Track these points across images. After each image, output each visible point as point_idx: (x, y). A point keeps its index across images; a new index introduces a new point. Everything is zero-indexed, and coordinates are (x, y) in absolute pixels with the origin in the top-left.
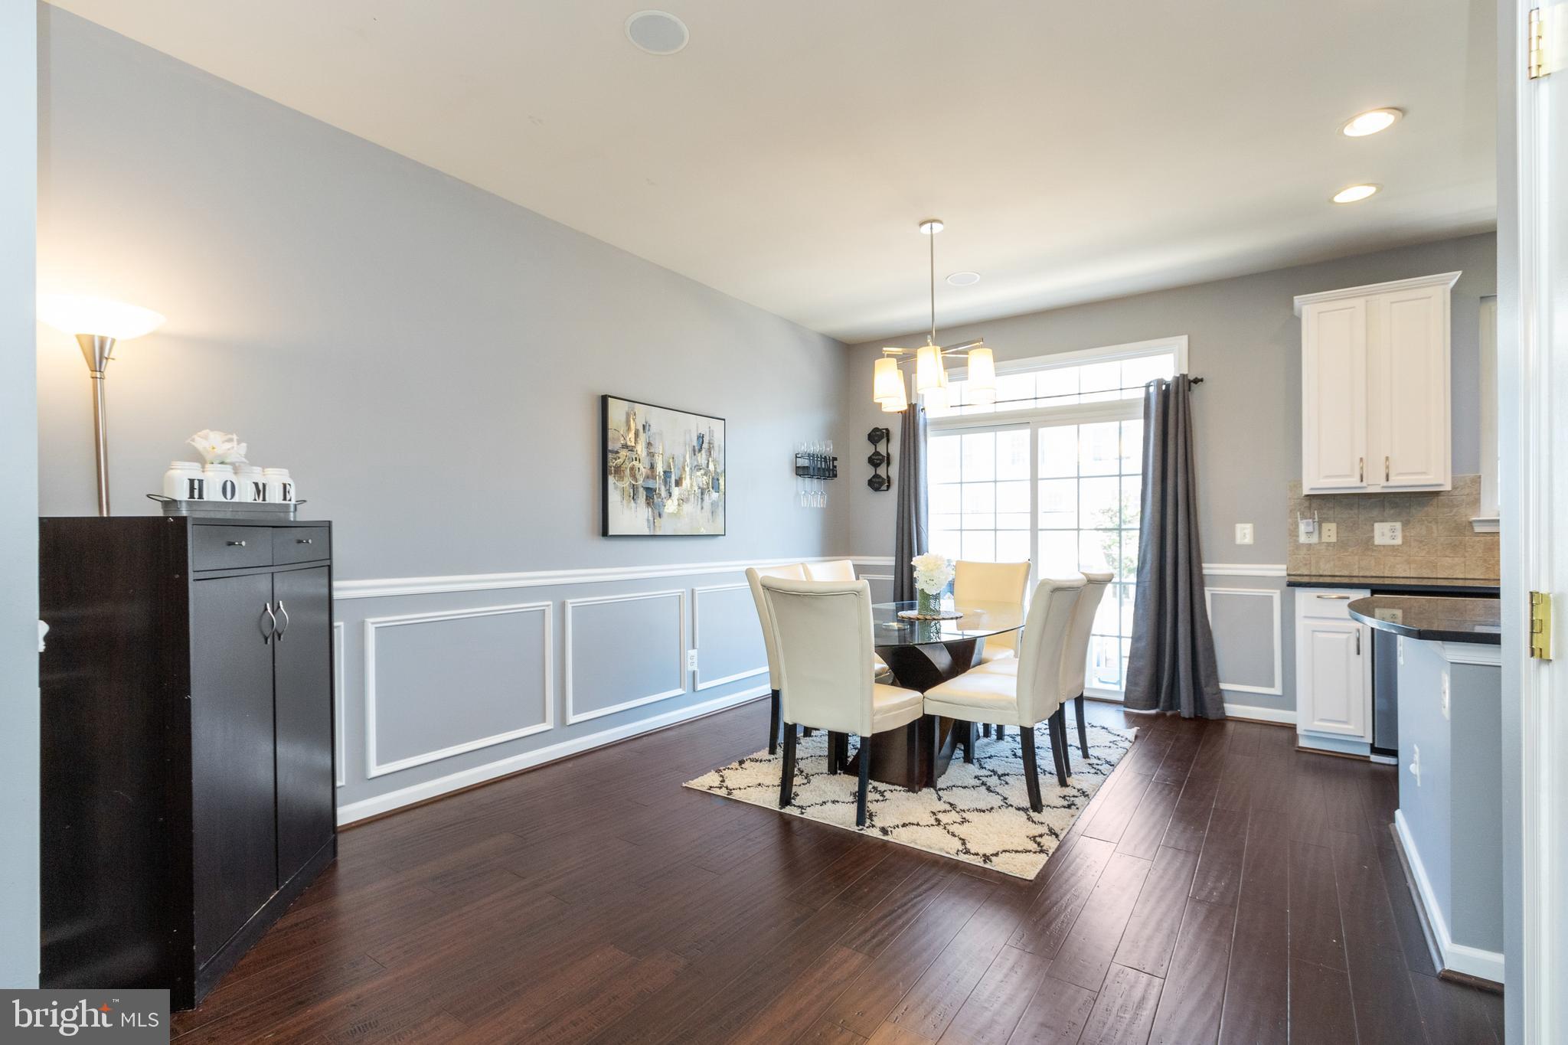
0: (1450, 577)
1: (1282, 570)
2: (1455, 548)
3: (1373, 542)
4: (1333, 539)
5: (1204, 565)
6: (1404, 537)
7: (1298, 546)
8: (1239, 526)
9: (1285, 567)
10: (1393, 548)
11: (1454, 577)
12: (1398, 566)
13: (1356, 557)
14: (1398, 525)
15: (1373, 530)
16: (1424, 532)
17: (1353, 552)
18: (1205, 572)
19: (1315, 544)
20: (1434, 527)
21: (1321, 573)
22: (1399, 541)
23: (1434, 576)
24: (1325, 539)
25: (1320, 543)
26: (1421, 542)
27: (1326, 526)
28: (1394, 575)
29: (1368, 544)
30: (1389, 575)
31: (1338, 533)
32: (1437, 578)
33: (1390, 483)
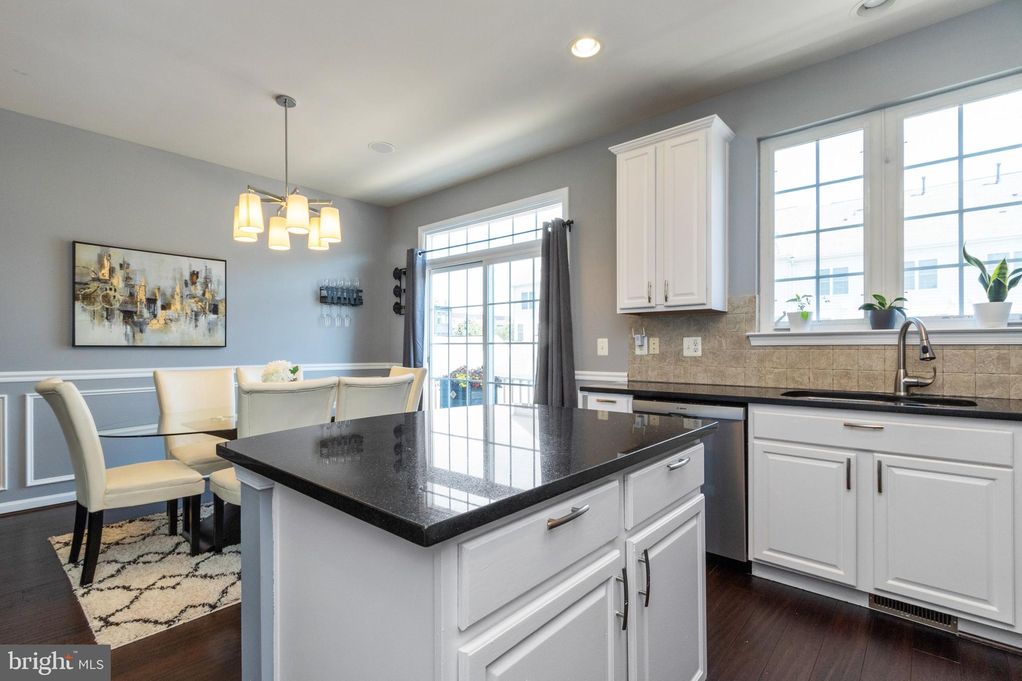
0: (734, 384)
1: (623, 377)
2: (737, 359)
3: (683, 353)
4: (657, 352)
5: (576, 372)
6: (703, 350)
7: (635, 357)
8: (600, 341)
9: (626, 374)
10: (695, 360)
11: (737, 384)
12: (699, 375)
13: (672, 367)
14: (699, 340)
15: (682, 344)
16: (716, 345)
17: (669, 362)
18: (577, 377)
19: (646, 355)
20: (724, 341)
21: (649, 379)
22: (699, 353)
23: (724, 384)
24: (652, 352)
25: (648, 354)
26: (714, 354)
27: (651, 340)
28: (696, 383)
29: (679, 357)
30: (693, 383)
31: (660, 346)
32: (726, 386)
33: (670, 303)
